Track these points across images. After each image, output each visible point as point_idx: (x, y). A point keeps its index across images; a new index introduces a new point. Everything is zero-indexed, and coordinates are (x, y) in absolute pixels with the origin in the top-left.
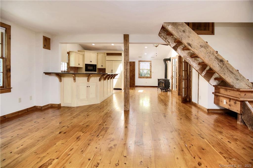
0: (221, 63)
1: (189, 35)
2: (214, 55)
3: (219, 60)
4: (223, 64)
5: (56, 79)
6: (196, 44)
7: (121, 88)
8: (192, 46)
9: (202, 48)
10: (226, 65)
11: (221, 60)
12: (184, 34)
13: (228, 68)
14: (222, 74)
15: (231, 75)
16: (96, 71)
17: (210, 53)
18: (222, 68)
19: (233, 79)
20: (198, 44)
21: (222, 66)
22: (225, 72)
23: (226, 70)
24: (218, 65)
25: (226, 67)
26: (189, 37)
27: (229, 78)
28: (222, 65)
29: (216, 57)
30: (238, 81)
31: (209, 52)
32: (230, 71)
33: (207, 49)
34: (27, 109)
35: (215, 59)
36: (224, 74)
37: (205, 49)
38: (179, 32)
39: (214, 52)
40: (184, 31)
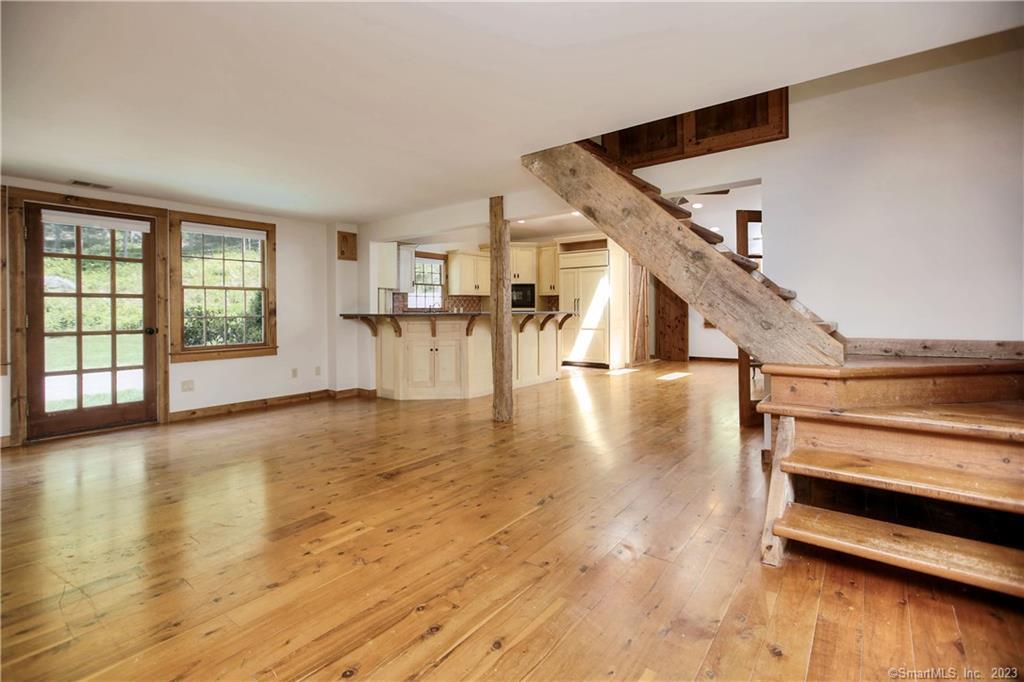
0: (697, 263)
1: (589, 182)
2: (670, 238)
3: (690, 253)
4: (707, 269)
5: (367, 330)
6: (609, 207)
7: (607, 363)
8: (597, 214)
9: (629, 218)
10: (716, 270)
11: (698, 252)
12: (574, 180)
13: (724, 283)
14: (701, 304)
15: (738, 309)
16: (533, 306)
17: (657, 232)
18: (700, 282)
19: (749, 325)
20: (617, 206)
21: (701, 273)
22: (713, 298)
23: (718, 291)
24: (684, 273)
25: (717, 277)
26: (589, 187)
27: (731, 320)
28: (700, 271)
29: (677, 243)
30: (768, 334)
31: (652, 229)
32: (732, 292)
33: (647, 219)
34: (309, 394)
35: (677, 253)
36: (710, 305)
37: (640, 218)
38: (560, 176)
39: (670, 227)
40: (573, 172)
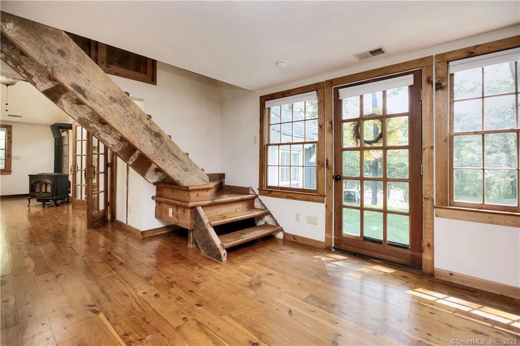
0: (157, 139)
1: (78, 67)
2: (142, 122)
3: (153, 133)
4: (162, 142)
6: (98, 91)
8: (86, 94)
9: (114, 104)
10: (166, 143)
11: (158, 133)
12: (62, 61)
13: (169, 150)
14: (159, 160)
15: (175, 162)
17: (135, 118)
18: (158, 148)
19: (179, 170)
20: (105, 94)
21: (158, 144)
22: (164, 157)
23: (167, 154)
24: (150, 143)
25: (166, 147)
26: (79, 72)
27: (172, 167)
28: (158, 143)
29: (147, 126)
30: (187, 174)
31: (131, 115)
32: (173, 154)
33: (128, 108)
35: (146, 131)
36: (163, 160)
37: (123, 106)
38: (46, 51)
39: (143, 116)
40: (62, 53)
